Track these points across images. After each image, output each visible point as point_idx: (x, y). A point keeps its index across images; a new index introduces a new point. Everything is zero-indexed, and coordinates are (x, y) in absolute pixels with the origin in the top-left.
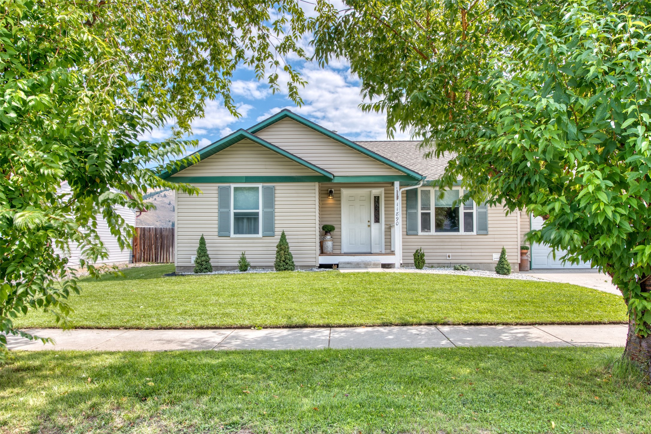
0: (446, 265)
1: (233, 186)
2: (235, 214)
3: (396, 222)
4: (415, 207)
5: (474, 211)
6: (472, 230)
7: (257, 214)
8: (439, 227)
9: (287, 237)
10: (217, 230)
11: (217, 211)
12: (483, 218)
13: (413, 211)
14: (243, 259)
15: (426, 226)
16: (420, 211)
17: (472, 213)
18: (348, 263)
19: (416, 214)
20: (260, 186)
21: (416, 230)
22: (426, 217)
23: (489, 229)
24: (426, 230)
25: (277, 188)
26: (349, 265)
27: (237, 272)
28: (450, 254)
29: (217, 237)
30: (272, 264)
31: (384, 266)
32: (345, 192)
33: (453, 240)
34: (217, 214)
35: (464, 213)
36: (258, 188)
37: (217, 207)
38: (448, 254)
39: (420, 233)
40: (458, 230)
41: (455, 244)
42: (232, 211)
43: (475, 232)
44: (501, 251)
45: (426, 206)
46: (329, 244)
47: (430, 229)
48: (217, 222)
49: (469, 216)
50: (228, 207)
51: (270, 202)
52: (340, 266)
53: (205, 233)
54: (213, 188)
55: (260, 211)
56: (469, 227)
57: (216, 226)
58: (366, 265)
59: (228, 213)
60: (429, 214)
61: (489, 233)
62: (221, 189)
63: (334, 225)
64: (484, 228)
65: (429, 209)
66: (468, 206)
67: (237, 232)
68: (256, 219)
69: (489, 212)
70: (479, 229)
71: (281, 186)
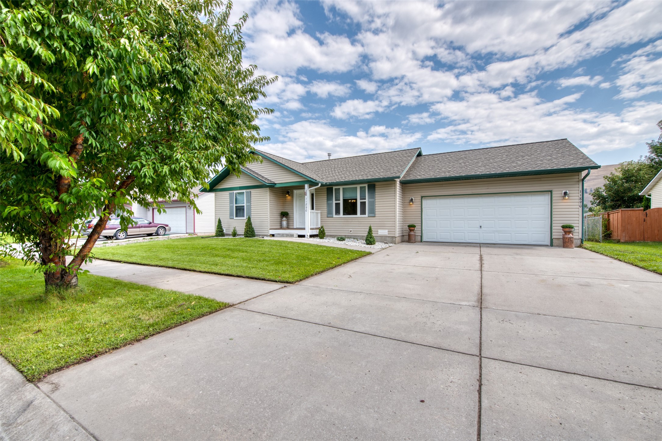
0: (349, 237)
1: (235, 192)
2: (236, 207)
3: (306, 209)
4: (332, 200)
5: (367, 201)
6: (365, 214)
7: (244, 206)
8: (346, 212)
9: (251, 219)
10: (229, 215)
11: (229, 205)
12: (372, 205)
13: (330, 202)
14: (235, 230)
15: (338, 212)
16: (334, 202)
17: (365, 202)
18: (279, 234)
19: (332, 203)
20: (244, 191)
21: (332, 214)
22: (338, 205)
23: (376, 213)
24: (338, 214)
25: (252, 192)
26: (279, 235)
27: (231, 237)
28: (352, 230)
29: (229, 219)
30: (243, 233)
31: (300, 236)
32: (295, 192)
33: (353, 220)
34: (229, 207)
35: (361, 202)
36: (244, 192)
37: (229, 203)
38: (350, 230)
39: (334, 216)
40: (355, 213)
41: (355, 223)
42: (235, 205)
43: (367, 215)
44: (368, 228)
45: (337, 199)
46: (285, 223)
47: (340, 214)
48: (229, 211)
49: (363, 204)
50: (233, 203)
51: (249, 200)
52: (275, 235)
53: (220, 217)
54: (227, 193)
55: (245, 205)
56: (363, 212)
57: (229, 213)
58: (292, 236)
59: (233, 206)
60: (339, 203)
61: (376, 215)
62: (230, 194)
63: (289, 212)
64: (373, 212)
65: (339, 200)
66: (363, 197)
67: (236, 216)
68: (244, 209)
69: (376, 201)
70: (369, 213)
71: (253, 191)
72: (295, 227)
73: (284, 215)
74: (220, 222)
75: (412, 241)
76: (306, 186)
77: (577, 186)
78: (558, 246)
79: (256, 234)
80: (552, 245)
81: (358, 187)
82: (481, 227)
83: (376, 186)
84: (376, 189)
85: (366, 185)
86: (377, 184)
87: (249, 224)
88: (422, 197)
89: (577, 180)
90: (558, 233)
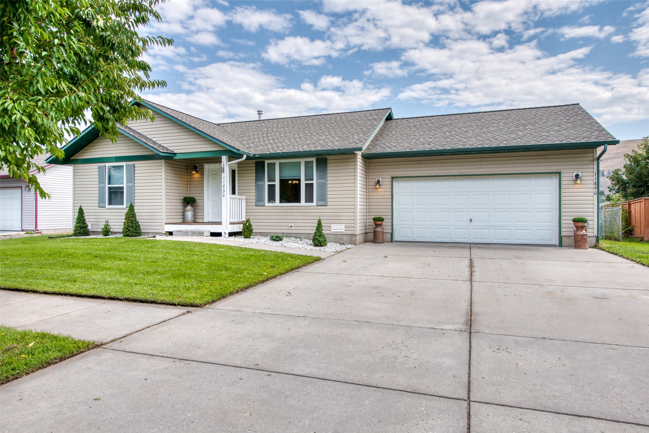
0: (289, 235)
1: (108, 165)
2: (109, 188)
3: (223, 194)
4: (263, 179)
5: (314, 182)
6: (312, 201)
7: (122, 188)
8: (284, 198)
9: (135, 208)
10: (97, 202)
11: (97, 186)
12: (323, 188)
13: (260, 183)
14: (107, 226)
15: (272, 198)
16: (267, 183)
17: (313, 184)
18: (179, 231)
19: (264, 185)
20: (124, 164)
21: (263, 200)
22: (272, 188)
23: (328, 200)
24: (272, 201)
25: (136, 165)
26: (180, 233)
27: (101, 236)
28: (293, 224)
29: (97, 208)
30: (121, 230)
31: (213, 234)
32: (207, 166)
33: (295, 211)
34: (97, 189)
35: (306, 184)
36: (123, 166)
37: (97, 183)
38: (290, 225)
39: (267, 204)
40: (298, 200)
41: (297, 214)
42: (107, 186)
43: (315, 203)
44: (316, 221)
45: (271, 178)
46: (189, 215)
47: (275, 200)
48: (97, 195)
49: (309, 187)
50: (104, 183)
51: (131, 178)
52: (174, 233)
53: (82, 205)
54: (94, 167)
55: (125, 185)
56: (309, 199)
57: (97, 198)
58: (201, 234)
59: (104, 187)
60: (274, 185)
61: (329, 204)
62: (100, 168)
63: (196, 198)
64: (323, 199)
65: (274, 181)
66: (309, 177)
67: (110, 203)
68: (122, 193)
69: (328, 182)
70: (318, 200)
71: (138, 164)
72: (206, 220)
73: (189, 201)
74: (81, 212)
75: (379, 241)
76: (224, 158)
77: (592, 166)
78: (569, 246)
79: (143, 231)
80: (561, 245)
81: (303, 161)
82: (471, 220)
83: (328, 161)
84: (328, 165)
85: (314, 160)
86: (329, 157)
87: (131, 215)
88: (393, 178)
89: (591, 158)
90: (569, 229)
